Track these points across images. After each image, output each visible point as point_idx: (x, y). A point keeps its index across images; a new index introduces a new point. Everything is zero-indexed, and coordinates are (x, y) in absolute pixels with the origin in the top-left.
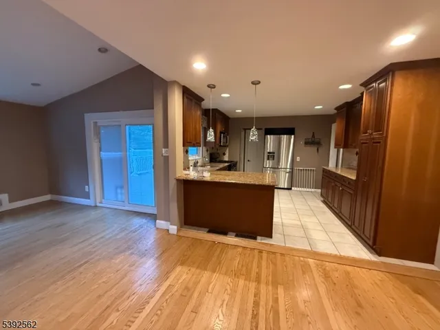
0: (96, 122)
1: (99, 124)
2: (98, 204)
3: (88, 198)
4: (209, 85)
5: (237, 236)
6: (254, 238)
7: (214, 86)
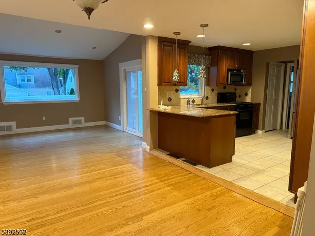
0: (125, 69)
1: (126, 71)
2: (125, 130)
3: (120, 125)
4: (174, 34)
5: (185, 161)
6: (195, 165)
7: (179, 34)
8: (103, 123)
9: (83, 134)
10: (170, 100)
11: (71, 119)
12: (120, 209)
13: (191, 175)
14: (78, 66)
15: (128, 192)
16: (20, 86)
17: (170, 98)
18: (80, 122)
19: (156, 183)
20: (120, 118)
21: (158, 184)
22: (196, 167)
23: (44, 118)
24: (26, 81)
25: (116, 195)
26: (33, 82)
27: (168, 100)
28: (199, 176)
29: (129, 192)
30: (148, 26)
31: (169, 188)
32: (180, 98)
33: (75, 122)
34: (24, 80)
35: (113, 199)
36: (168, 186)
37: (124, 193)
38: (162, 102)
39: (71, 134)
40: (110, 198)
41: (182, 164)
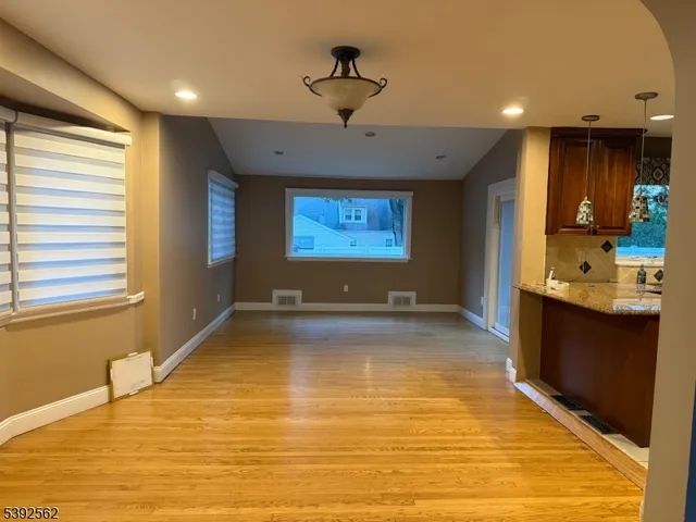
0: (500, 197)
1: (502, 199)
2: (490, 329)
3: (482, 316)
4: (584, 119)
5: (585, 418)
6: (607, 431)
7: (596, 118)
8: (453, 308)
9: (412, 326)
10: (586, 267)
11: (392, 295)
12: (385, 475)
13: (584, 452)
14: (412, 194)
15: (418, 449)
16: (343, 227)
17: (586, 263)
18: (407, 301)
19: (487, 448)
20: (483, 301)
21: (489, 452)
22: (605, 437)
23: (346, 288)
24: (353, 218)
25: (393, 449)
26: (364, 220)
27: (581, 267)
28: (602, 460)
29: (423, 449)
30: (513, 111)
31: (510, 465)
32: (617, 266)
33: (397, 301)
34: (349, 217)
35: (385, 453)
36: (511, 461)
37: (411, 449)
38: (552, 272)
39: (389, 323)
40: (381, 450)
41: (576, 423)
